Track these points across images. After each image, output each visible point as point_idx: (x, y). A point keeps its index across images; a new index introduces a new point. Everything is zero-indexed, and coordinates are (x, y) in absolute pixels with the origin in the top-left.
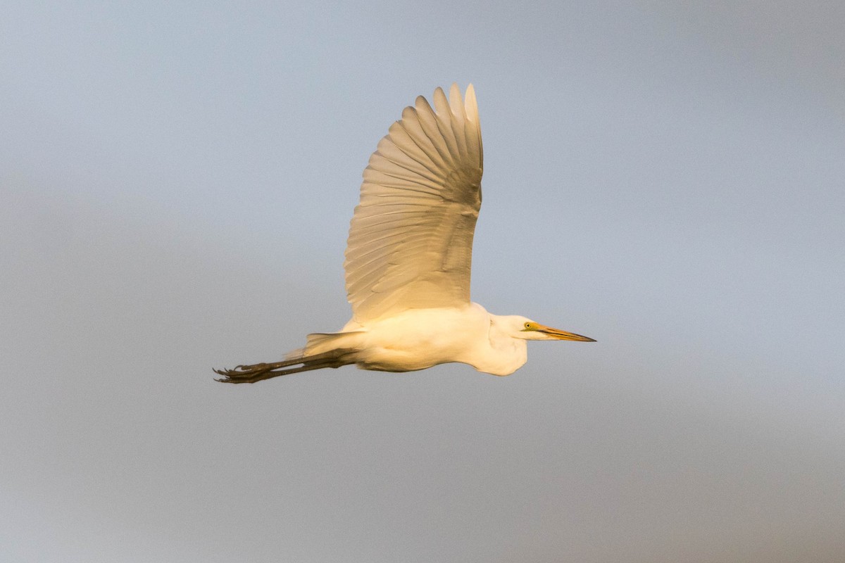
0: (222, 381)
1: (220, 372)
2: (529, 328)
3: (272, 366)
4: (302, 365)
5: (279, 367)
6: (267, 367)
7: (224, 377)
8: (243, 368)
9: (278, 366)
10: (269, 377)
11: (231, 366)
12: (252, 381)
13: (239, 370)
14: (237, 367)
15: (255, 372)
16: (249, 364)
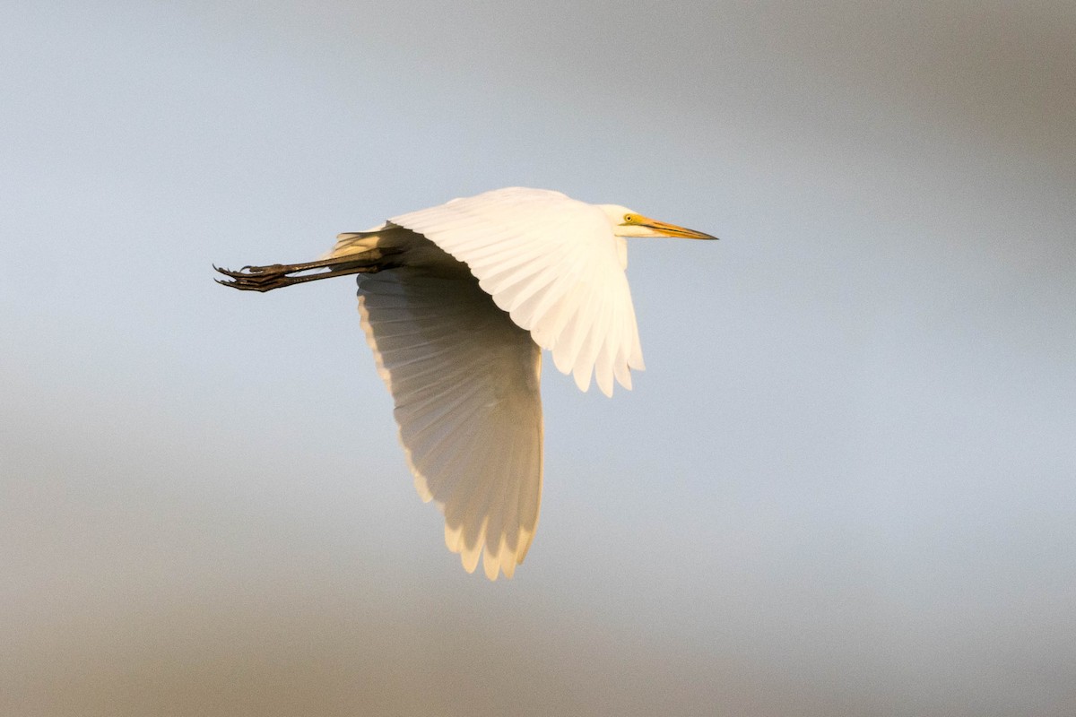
0: (224, 283)
1: (221, 271)
2: (630, 221)
3: (290, 269)
4: (327, 270)
5: (299, 271)
6: (283, 270)
7: (227, 279)
8: (252, 269)
9: (297, 269)
10: (286, 285)
11: (235, 267)
12: (263, 289)
13: (247, 272)
14: (244, 268)
15: (266, 276)
16: (260, 265)
